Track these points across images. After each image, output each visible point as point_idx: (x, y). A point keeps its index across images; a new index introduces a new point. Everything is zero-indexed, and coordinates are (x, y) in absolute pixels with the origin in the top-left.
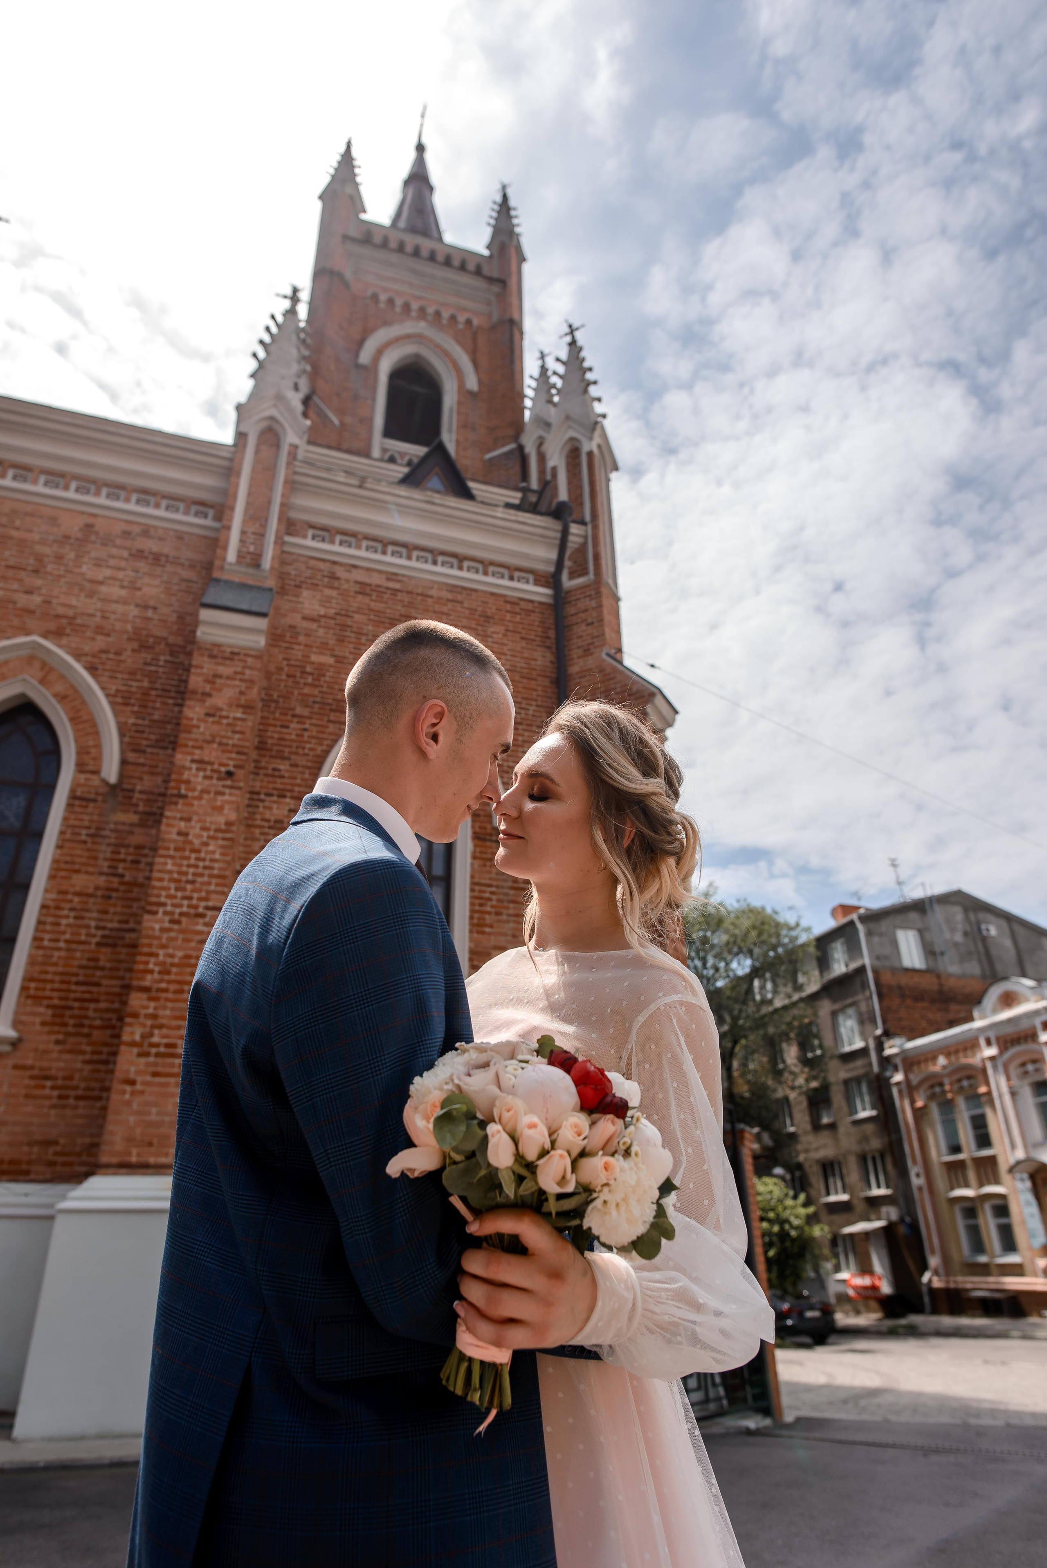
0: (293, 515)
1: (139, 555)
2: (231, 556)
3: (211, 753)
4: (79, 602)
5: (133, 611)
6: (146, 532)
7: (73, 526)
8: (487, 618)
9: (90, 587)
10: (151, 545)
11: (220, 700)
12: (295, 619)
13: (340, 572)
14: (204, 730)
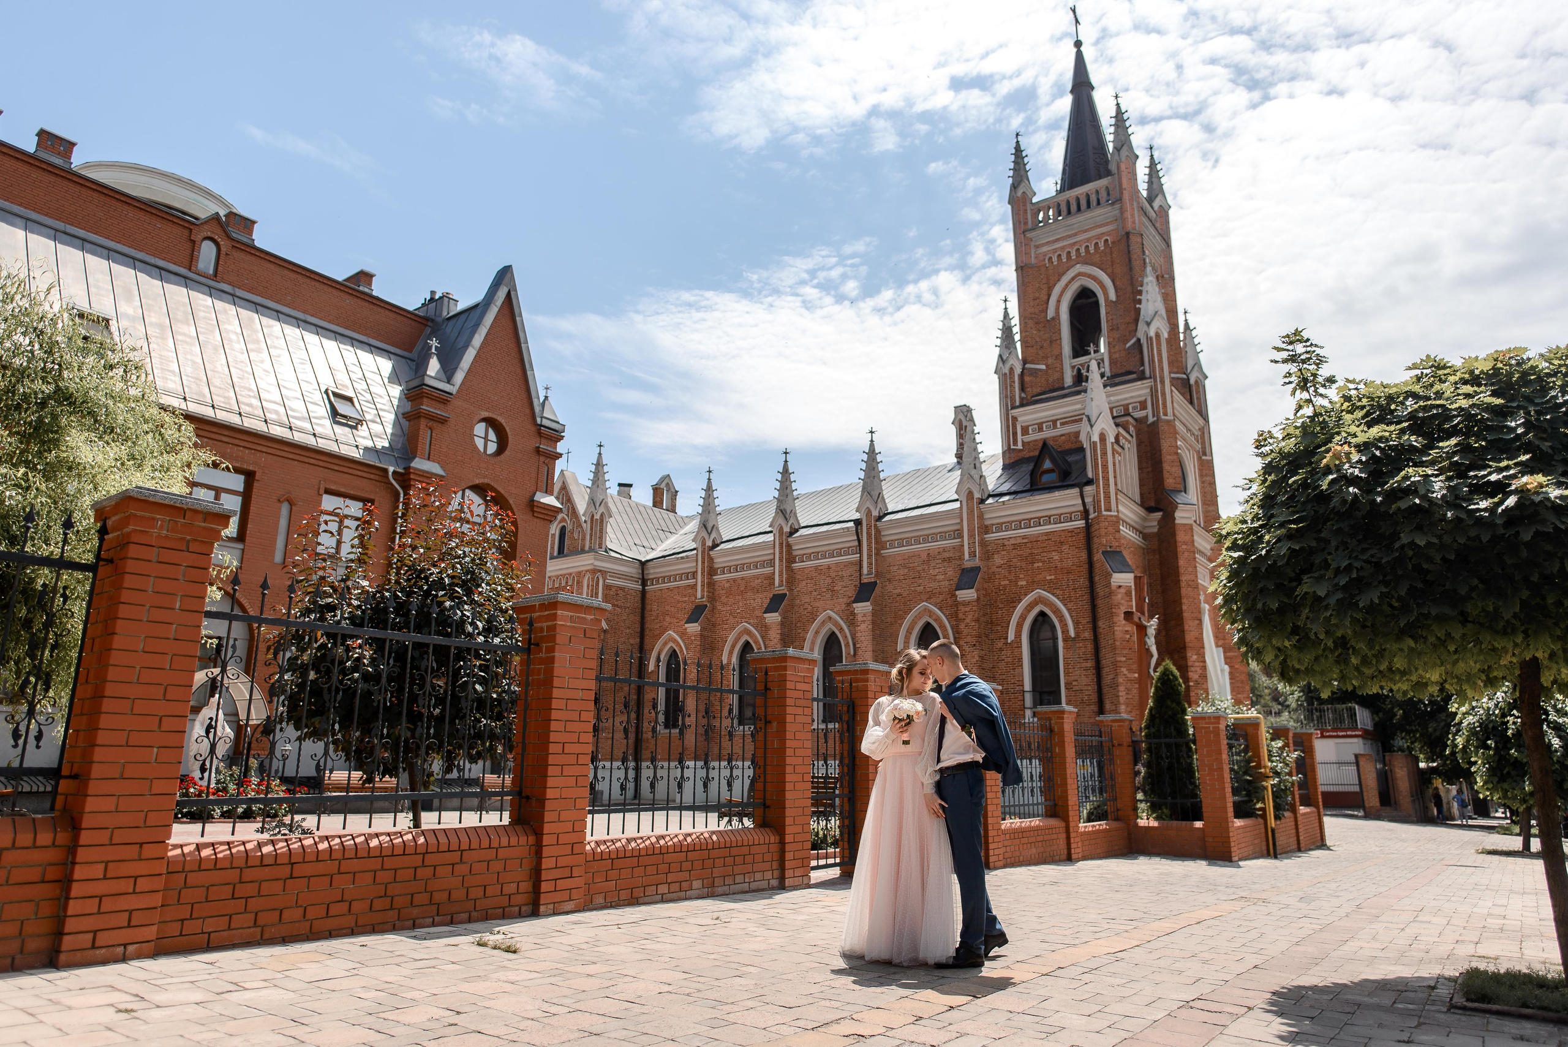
0: (987, 523)
1: (944, 560)
2: (967, 556)
3: (969, 639)
4: (933, 585)
5: (947, 583)
6: (944, 551)
7: (924, 556)
8: (1061, 543)
9: (933, 578)
10: (946, 555)
11: (967, 621)
12: (994, 569)
13: (1006, 543)
14: (965, 632)
